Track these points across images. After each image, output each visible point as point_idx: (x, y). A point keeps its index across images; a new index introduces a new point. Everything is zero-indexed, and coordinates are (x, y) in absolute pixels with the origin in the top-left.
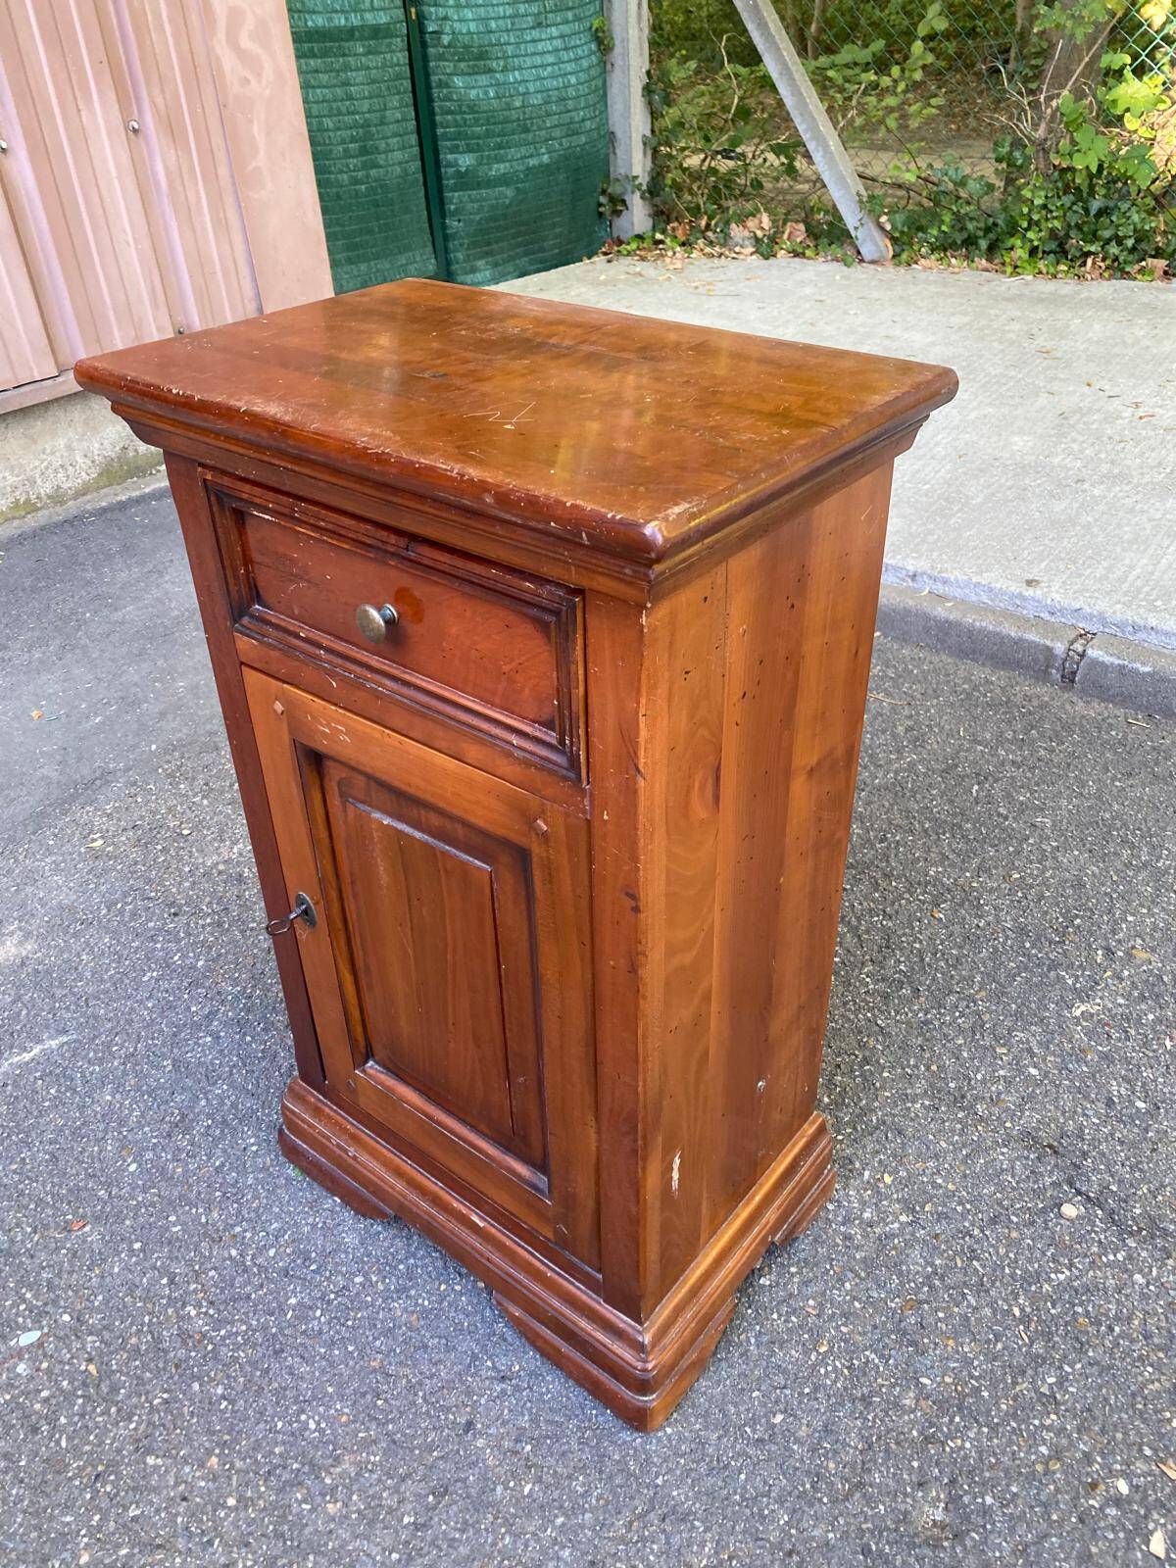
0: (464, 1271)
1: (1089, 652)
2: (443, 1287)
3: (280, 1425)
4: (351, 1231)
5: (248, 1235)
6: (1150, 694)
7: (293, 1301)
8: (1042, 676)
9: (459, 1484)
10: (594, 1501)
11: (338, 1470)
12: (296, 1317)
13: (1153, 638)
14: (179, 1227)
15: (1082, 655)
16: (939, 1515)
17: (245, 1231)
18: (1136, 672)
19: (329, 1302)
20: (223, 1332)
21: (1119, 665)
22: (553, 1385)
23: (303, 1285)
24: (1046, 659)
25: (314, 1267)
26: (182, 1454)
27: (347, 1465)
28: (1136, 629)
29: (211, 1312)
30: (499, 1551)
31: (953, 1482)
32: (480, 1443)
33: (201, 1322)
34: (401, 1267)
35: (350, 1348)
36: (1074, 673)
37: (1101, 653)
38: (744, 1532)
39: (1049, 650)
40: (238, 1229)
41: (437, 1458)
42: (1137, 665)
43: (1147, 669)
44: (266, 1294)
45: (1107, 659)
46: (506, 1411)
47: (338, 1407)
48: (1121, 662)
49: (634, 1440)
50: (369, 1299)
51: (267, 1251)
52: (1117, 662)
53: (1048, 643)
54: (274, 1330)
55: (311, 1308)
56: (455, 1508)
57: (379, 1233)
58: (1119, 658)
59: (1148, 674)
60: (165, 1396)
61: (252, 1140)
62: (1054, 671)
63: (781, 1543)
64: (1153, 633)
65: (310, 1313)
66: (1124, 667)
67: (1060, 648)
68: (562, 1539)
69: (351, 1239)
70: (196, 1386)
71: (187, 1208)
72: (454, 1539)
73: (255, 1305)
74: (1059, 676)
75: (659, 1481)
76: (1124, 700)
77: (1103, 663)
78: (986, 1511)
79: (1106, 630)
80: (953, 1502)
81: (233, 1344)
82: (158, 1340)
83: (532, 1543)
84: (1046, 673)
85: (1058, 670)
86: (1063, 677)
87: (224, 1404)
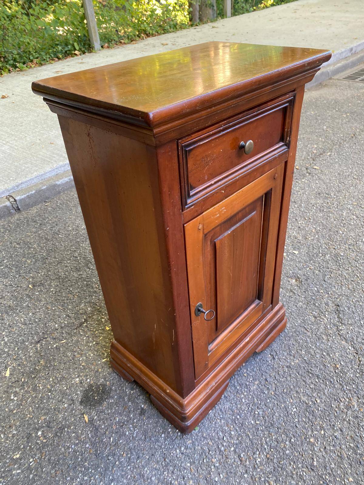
0: (239, 369)
1: (17, 199)
2: (245, 375)
3: (296, 420)
4: (224, 405)
5: (225, 444)
6: (40, 197)
7: (252, 422)
8: (10, 214)
9: (305, 368)
10: (304, 338)
11: (307, 401)
12: (258, 420)
13: (23, 186)
14: (221, 475)
15: (15, 201)
16: (294, 281)
17: (223, 446)
18: (32, 194)
19: (252, 409)
20: (266, 447)
21: (27, 196)
22: (275, 346)
23: (245, 420)
24: (7, 209)
25: (238, 417)
26: (311, 453)
27: (304, 399)
28: (18, 186)
29: (258, 453)
30: (320, 358)
31: (287, 277)
32: (293, 364)
33: (262, 456)
34: (238, 388)
35: (268, 401)
36: (18, 207)
37: (19, 197)
38: (305, 311)
39: (6, 206)
40: (222, 449)
41: (299, 374)
42: (31, 193)
43: (34, 192)
44: (250, 432)
45: (23, 197)
46: (283, 358)
47: (288, 403)
48: (27, 195)
49: (287, 329)
50: (250, 397)
51: (231, 434)
52: (25, 196)
53: (4, 205)
54: (264, 427)
55: (254, 416)
56: (312, 369)
57: (225, 396)
58: (25, 194)
59: (35, 193)
60: (292, 464)
61: (178, 451)
62: (12, 211)
63: (306, 305)
64: (22, 184)
65: (256, 416)
66: (28, 196)
67: (8, 203)
68: (314, 345)
69: (227, 405)
70: (288, 452)
71: (211, 473)
72: (320, 369)
73: (254, 436)
74: (14, 211)
75: (297, 325)
76: (35, 204)
77: (22, 199)
78: (293, 273)
79: (11, 192)
80: (291, 278)
81: (270, 441)
82: (270, 473)
83: (317, 351)
84: (10, 213)
85: (13, 210)
86: (15, 210)
87: (293, 440)
